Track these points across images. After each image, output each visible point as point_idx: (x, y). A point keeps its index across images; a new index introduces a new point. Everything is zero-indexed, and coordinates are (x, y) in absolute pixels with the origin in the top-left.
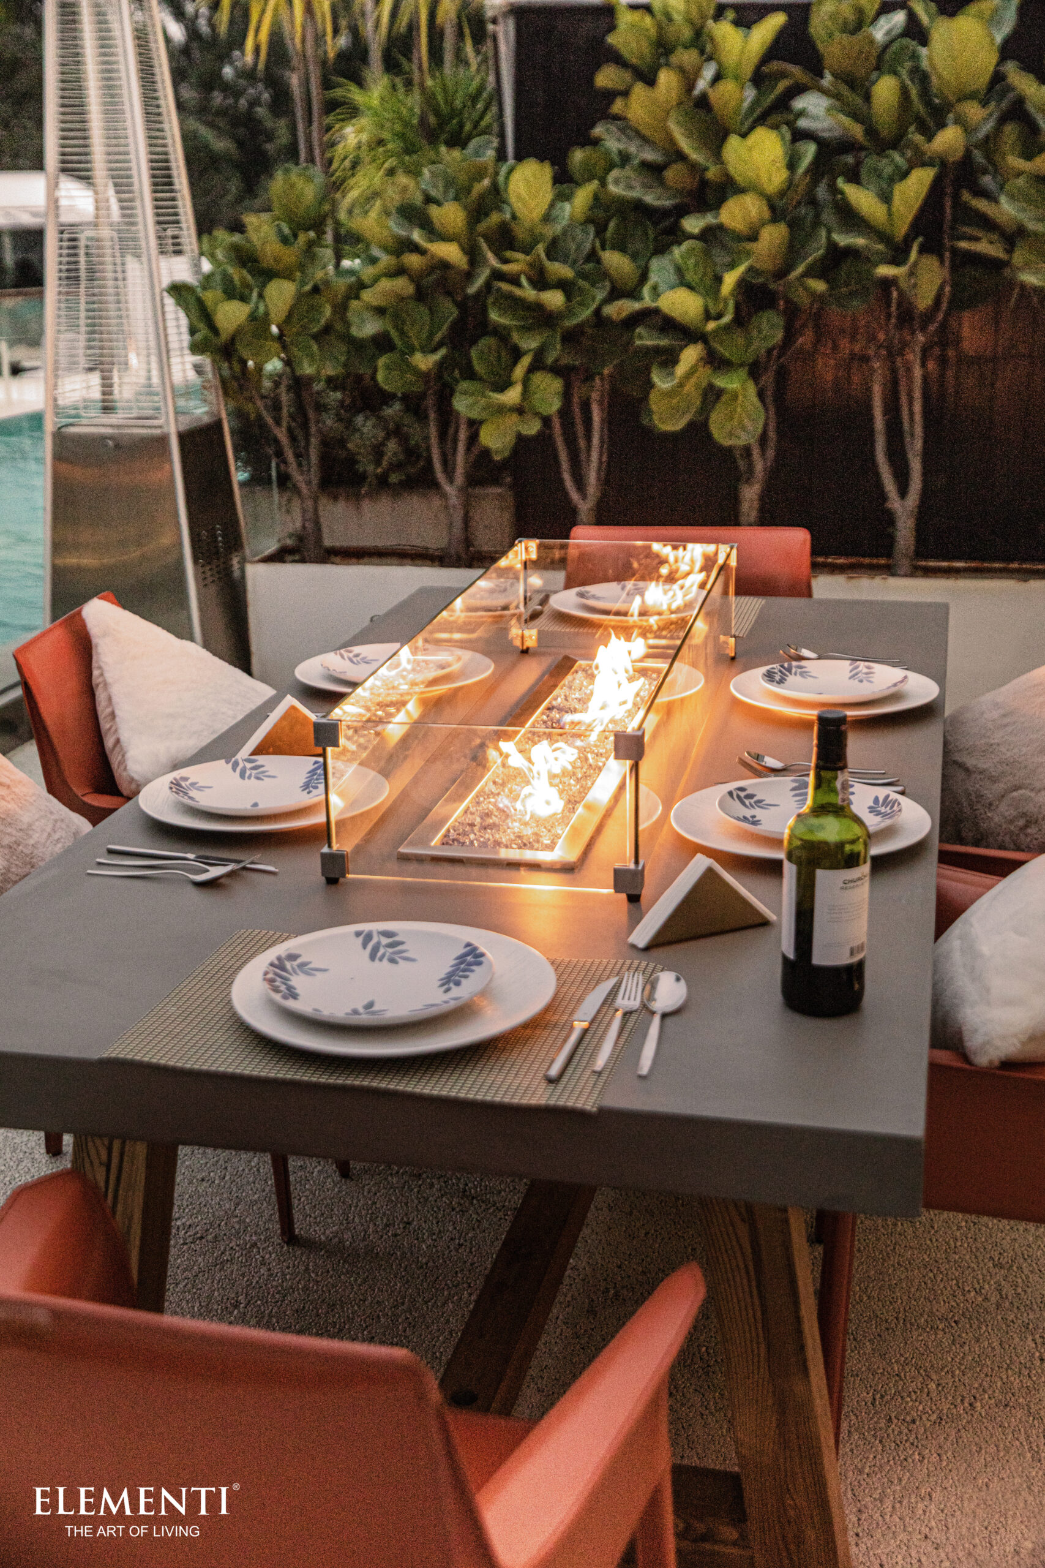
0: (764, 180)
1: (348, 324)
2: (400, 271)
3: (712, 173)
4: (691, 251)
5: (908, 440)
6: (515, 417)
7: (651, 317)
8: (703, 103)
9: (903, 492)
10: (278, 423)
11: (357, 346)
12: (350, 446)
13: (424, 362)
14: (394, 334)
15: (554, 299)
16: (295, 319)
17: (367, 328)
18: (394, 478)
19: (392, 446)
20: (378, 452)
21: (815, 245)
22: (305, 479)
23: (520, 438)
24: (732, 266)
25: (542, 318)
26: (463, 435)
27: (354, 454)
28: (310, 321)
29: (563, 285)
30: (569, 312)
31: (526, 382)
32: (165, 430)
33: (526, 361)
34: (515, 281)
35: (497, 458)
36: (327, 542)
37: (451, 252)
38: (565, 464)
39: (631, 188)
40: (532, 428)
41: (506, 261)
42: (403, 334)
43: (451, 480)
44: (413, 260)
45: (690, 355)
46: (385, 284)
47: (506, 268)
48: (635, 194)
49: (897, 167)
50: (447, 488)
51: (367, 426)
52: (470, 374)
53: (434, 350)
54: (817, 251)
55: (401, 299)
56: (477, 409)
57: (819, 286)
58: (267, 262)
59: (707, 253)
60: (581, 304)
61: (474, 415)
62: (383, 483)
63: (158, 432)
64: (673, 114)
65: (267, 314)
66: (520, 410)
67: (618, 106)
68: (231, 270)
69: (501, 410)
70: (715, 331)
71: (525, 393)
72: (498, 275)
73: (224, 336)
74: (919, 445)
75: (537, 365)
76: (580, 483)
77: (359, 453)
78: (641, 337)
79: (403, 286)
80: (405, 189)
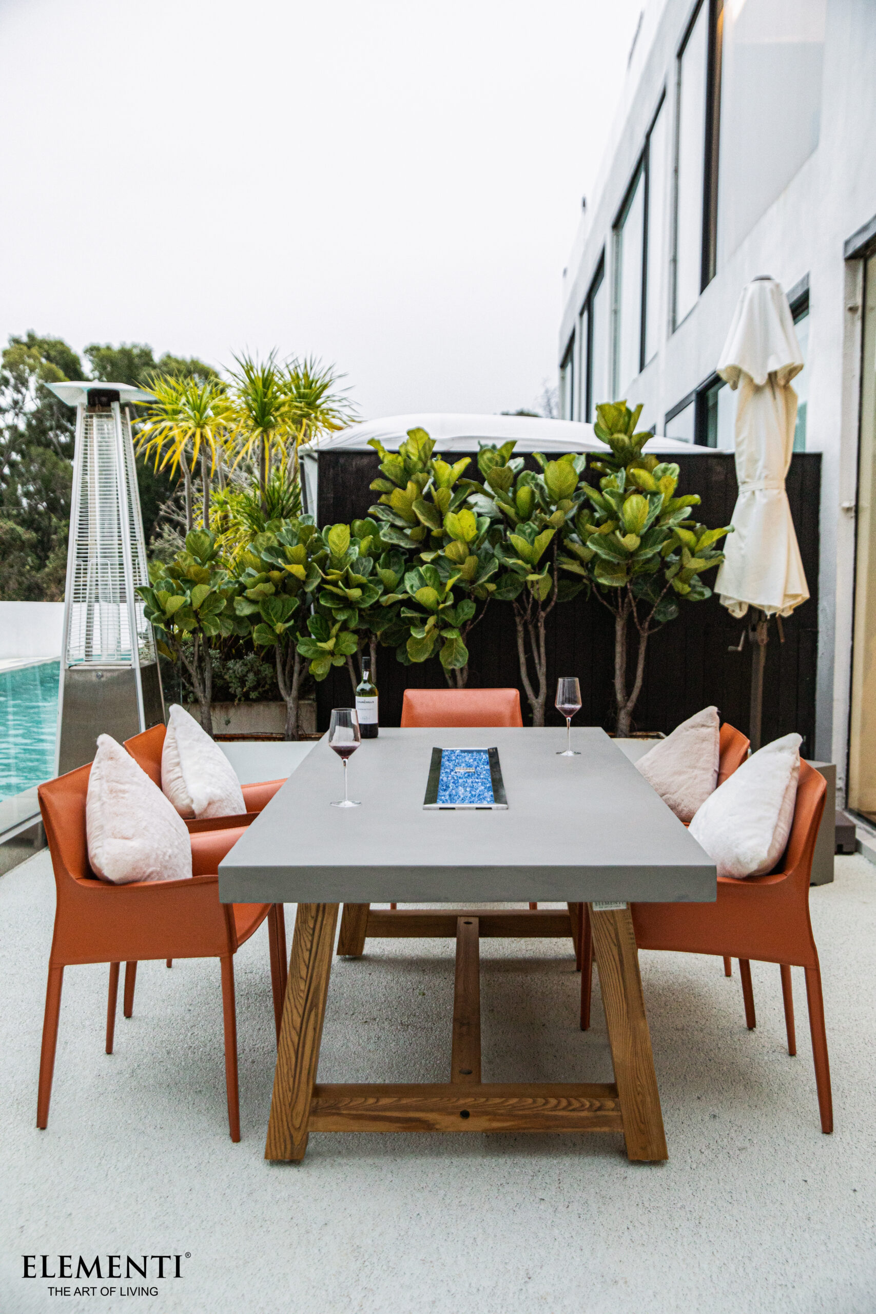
0: (465, 534)
1: (234, 609)
2: (267, 580)
3: (436, 532)
4: (428, 569)
5: (538, 667)
6: (329, 657)
7: (410, 603)
8: (429, 497)
9: (537, 694)
11: (239, 620)
12: (226, 677)
13: (280, 627)
14: (263, 614)
15: (355, 593)
16: (205, 607)
17: (245, 610)
18: (253, 695)
19: (251, 676)
20: (242, 681)
21: (492, 567)
22: (203, 694)
23: (333, 667)
24: (450, 577)
25: (347, 603)
26: (297, 668)
27: (228, 683)
28: (215, 607)
29: (361, 586)
30: (363, 600)
31: (337, 636)
32: (133, 667)
33: (337, 626)
34: (335, 584)
35: (319, 680)
37: (298, 570)
39: (391, 539)
40: (340, 662)
41: (327, 574)
42: (268, 614)
43: (290, 694)
44: (275, 574)
45: (432, 621)
46: (261, 586)
47: (329, 578)
48: (395, 541)
49: (533, 529)
50: (287, 698)
51: (237, 667)
52: (306, 633)
53: (287, 621)
54: (493, 569)
55: (266, 595)
56: (310, 652)
57: (492, 587)
58: (191, 576)
59: (435, 571)
60: (369, 597)
61: (308, 655)
62: (246, 697)
63: (129, 668)
64: (414, 504)
65: (191, 603)
66: (332, 653)
67: (383, 498)
68: (171, 581)
69: (323, 653)
70: (443, 609)
71: (336, 644)
72: (324, 581)
73: (168, 615)
74: (544, 669)
75: (344, 627)
77: (232, 682)
78: (404, 612)
79: (269, 588)
80: (269, 539)
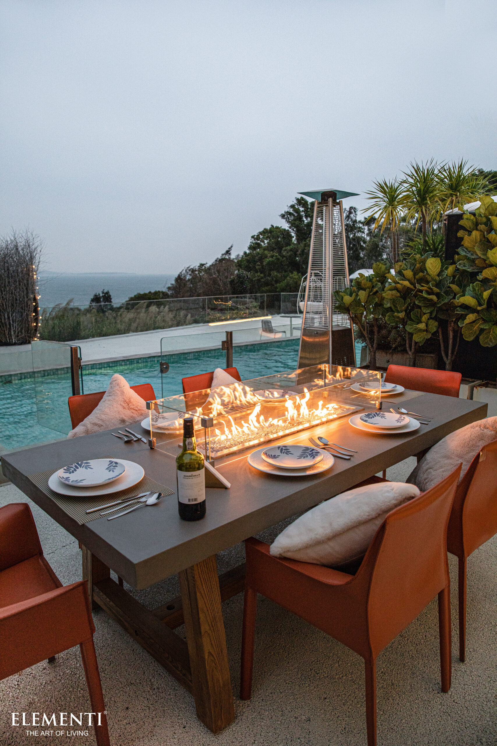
1: (383, 304)
2: (395, 289)
4: (477, 285)
6: (423, 333)
7: (462, 305)
8: (488, 240)
10: (364, 330)
11: (385, 310)
13: (401, 315)
14: (392, 306)
15: (434, 298)
16: (368, 302)
17: (388, 305)
18: (400, 348)
20: (395, 341)
22: (372, 346)
23: (425, 339)
24: (486, 291)
25: (431, 304)
28: (372, 302)
29: (437, 294)
30: (439, 302)
31: (426, 322)
32: (328, 330)
33: (426, 316)
35: (420, 345)
36: (377, 365)
37: (408, 284)
38: (442, 348)
39: (464, 266)
40: (429, 336)
41: (422, 286)
42: (395, 307)
43: (411, 350)
44: (399, 286)
45: (471, 316)
46: (389, 292)
47: (421, 288)
48: (465, 268)
50: (410, 353)
52: (411, 319)
55: (396, 297)
56: (412, 329)
58: (362, 286)
59: (482, 286)
60: (442, 300)
61: (411, 331)
62: (395, 350)
63: (325, 330)
65: (359, 299)
66: (426, 331)
69: (421, 330)
70: (480, 310)
71: (427, 326)
75: (430, 318)
76: (447, 356)
79: (396, 293)
